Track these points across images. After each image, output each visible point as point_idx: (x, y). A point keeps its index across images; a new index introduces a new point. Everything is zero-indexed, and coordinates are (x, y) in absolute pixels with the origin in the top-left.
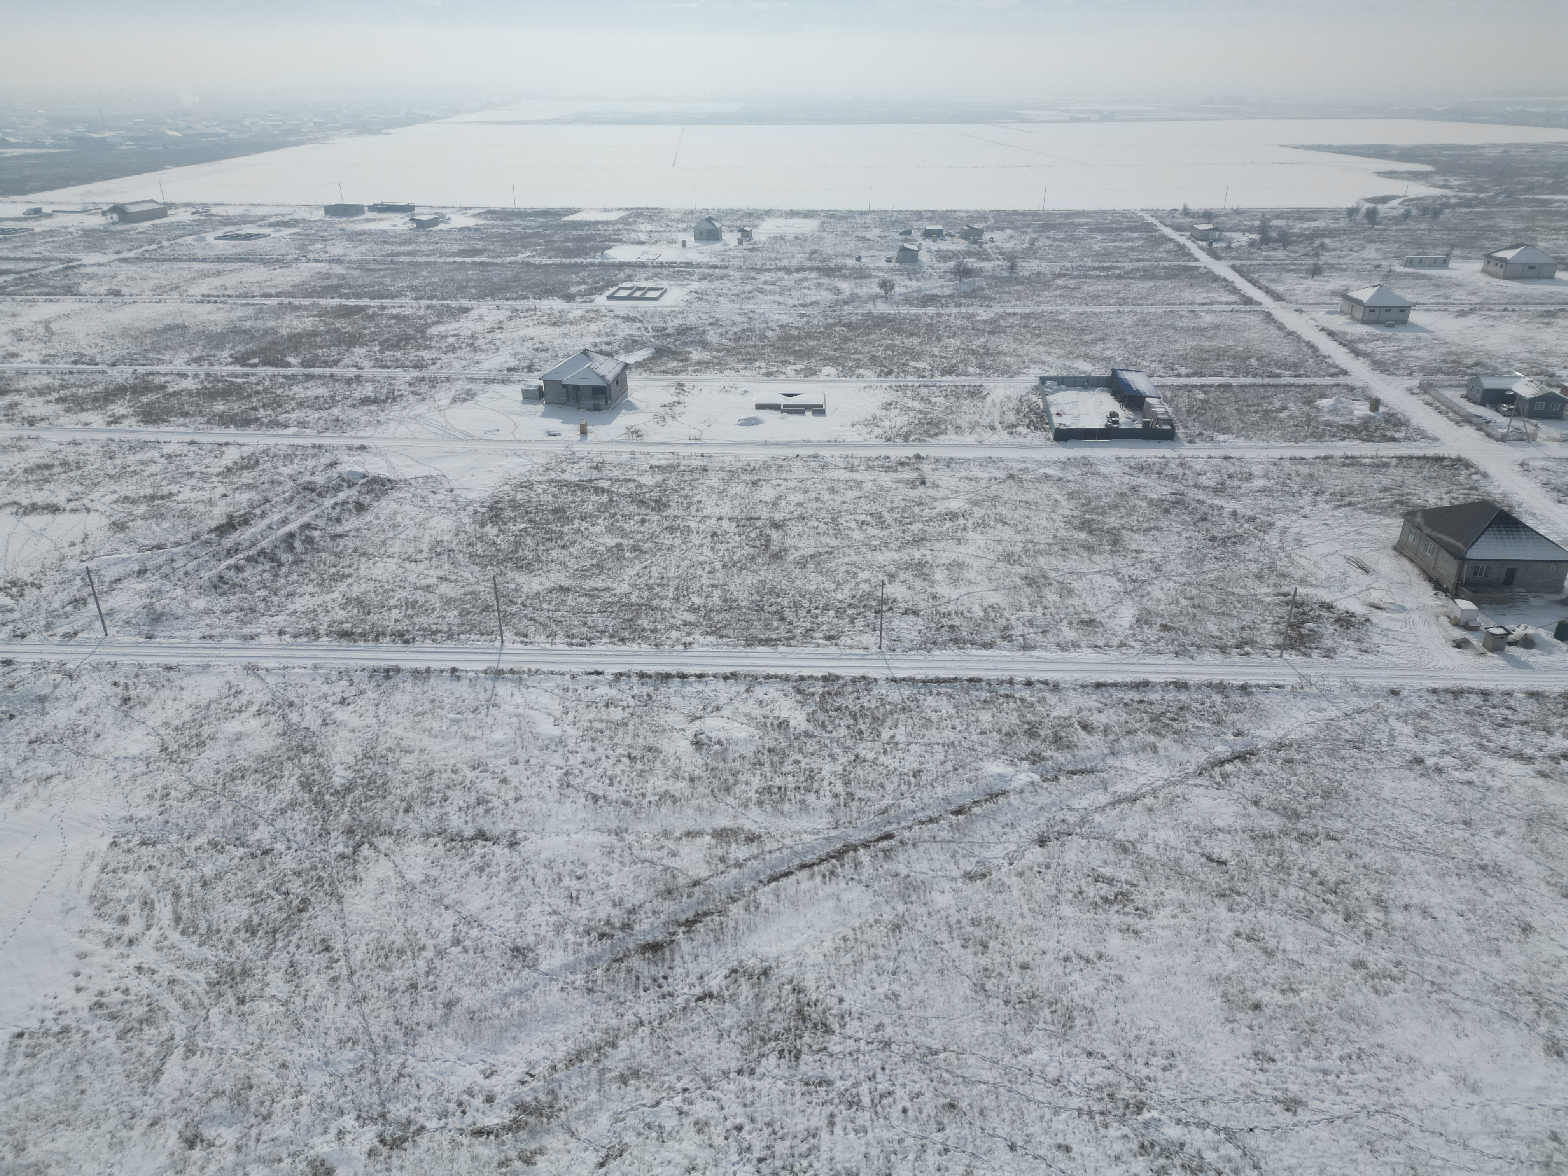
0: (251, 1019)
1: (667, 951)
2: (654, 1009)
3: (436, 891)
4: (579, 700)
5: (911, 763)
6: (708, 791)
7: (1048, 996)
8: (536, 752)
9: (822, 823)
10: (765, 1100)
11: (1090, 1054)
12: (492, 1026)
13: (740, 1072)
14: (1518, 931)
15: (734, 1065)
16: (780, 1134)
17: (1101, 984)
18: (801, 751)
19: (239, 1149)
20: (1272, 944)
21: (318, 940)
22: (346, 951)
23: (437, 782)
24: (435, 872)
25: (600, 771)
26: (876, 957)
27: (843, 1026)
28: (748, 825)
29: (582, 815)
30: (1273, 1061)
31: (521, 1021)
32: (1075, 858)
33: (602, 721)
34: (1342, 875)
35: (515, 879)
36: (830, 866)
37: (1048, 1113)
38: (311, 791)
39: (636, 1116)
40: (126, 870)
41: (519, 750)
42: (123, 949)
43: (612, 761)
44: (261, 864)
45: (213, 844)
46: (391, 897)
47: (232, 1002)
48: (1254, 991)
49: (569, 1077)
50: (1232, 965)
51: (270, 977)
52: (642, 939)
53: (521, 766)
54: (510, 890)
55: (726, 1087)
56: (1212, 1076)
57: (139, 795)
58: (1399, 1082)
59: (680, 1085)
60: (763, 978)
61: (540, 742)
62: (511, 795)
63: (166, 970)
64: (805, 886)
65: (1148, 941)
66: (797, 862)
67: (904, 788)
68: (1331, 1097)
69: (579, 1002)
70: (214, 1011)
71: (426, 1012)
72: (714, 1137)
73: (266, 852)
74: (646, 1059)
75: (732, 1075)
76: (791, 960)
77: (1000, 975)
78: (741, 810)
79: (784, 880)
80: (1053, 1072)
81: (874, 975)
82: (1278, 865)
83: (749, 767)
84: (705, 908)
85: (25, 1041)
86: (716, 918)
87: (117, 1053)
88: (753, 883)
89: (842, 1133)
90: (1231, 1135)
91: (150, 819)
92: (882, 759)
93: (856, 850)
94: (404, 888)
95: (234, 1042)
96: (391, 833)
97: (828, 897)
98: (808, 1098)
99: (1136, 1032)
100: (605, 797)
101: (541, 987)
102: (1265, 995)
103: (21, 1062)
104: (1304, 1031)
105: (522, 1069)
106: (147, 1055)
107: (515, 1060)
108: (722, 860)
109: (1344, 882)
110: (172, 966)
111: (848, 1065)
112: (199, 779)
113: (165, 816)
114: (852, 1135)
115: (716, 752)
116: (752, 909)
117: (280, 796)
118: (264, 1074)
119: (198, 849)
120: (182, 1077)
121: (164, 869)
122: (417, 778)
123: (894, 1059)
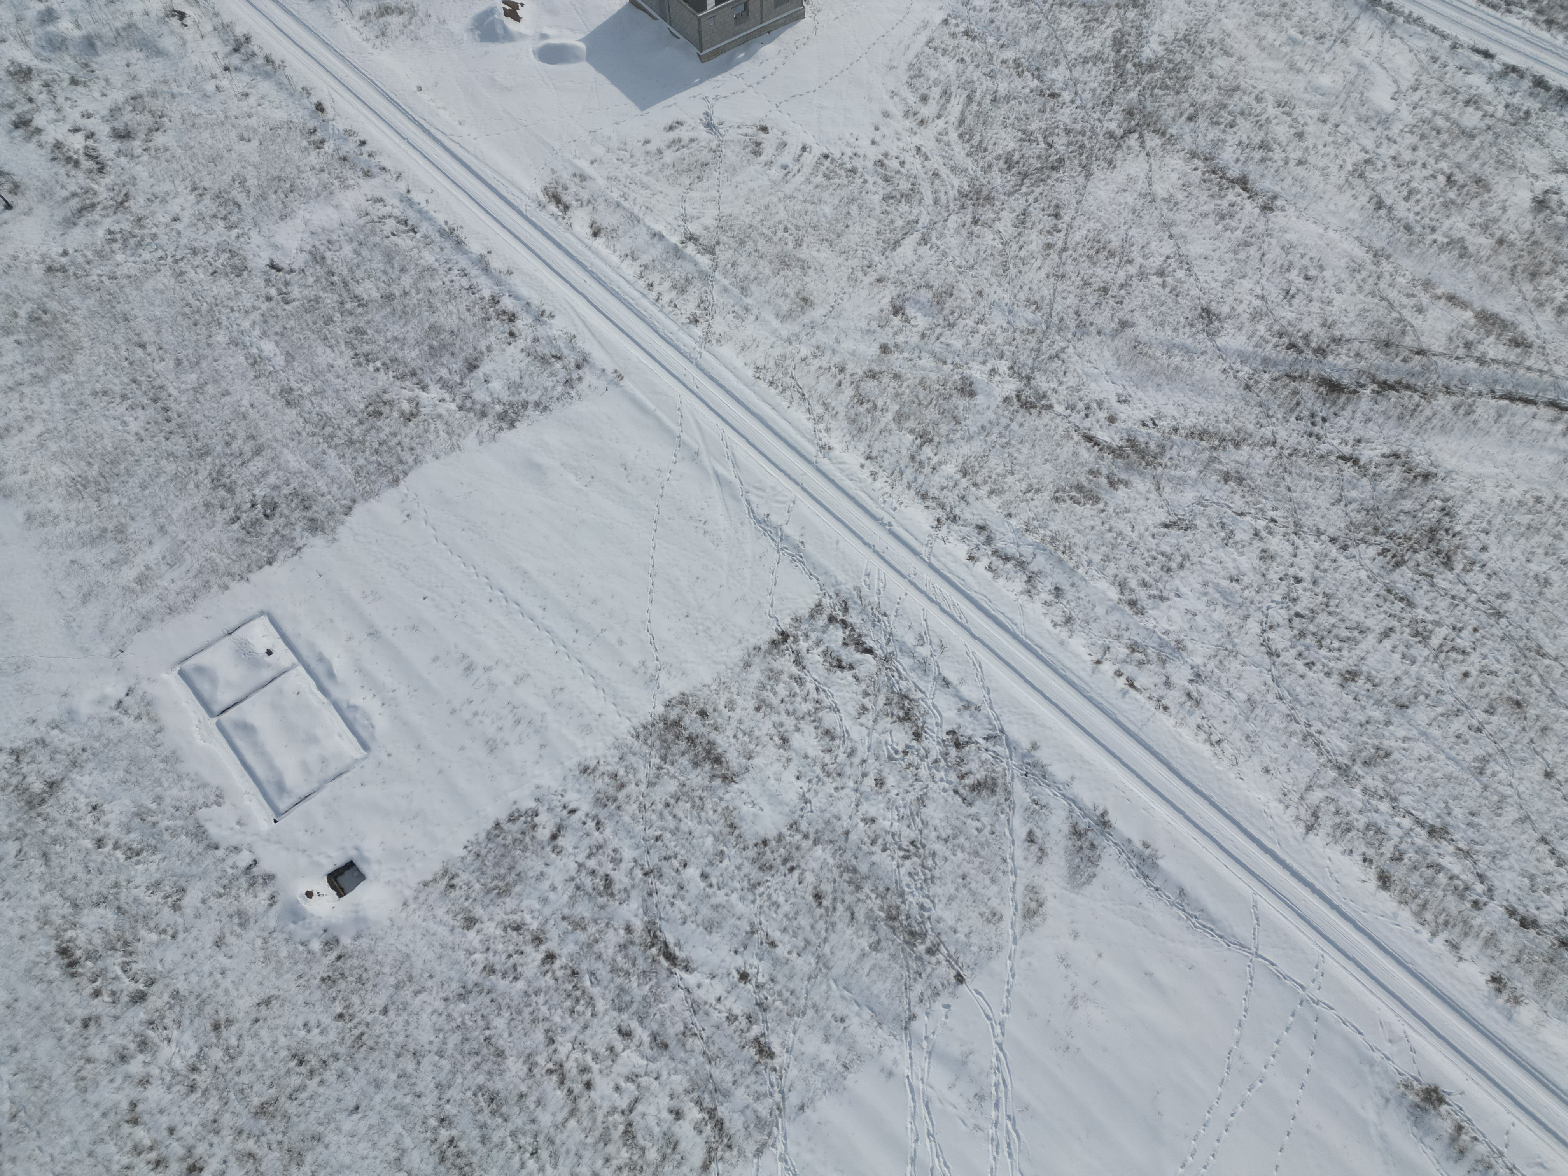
0: (976, 240)
1: (1343, 398)
2: (1294, 439)
3: (1170, 214)
4: (1440, 79)
6: (1509, 264)
8: (1352, 120)
10: (1338, 576)
12: (1148, 364)
13: (1333, 540)
15: (1332, 531)
16: (1332, 609)
19: (923, 336)
21: (1053, 203)
22: (1070, 226)
23: (1235, 103)
24: (1180, 196)
25: (1405, 177)
27: (1466, 571)
28: (1527, 327)
29: (1354, 215)
31: (1173, 375)
33: (1448, 118)
35: (1247, 244)
38: (1119, 51)
39: (1218, 511)
40: (944, 52)
41: (1336, 109)
42: (914, 125)
43: (1426, 173)
44: (1044, 106)
45: (1017, 64)
46: (1130, 198)
47: (969, 219)
49: (1183, 445)
51: (1004, 214)
52: (1327, 372)
53: (1327, 128)
54: (1236, 252)
55: (1312, 542)
59: (1271, 514)
60: (1419, 480)
61: (1363, 111)
62: (1297, 155)
63: (936, 162)
64: (1538, 424)
66: (1550, 395)
69: (1232, 390)
70: (954, 218)
71: (1102, 318)
72: (1271, 571)
73: (1053, 95)
74: (1257, 473)
75: (1323, 537)
76: (1463, 482)
78: (1532, 306)
79: (1521, 405)
81: (1540, 551)
84: (1412, 381)
85: (827, 163)
86: (1416, 397)
87: (878, 210)
88: (1482, 388)
89: (1389, 647)
91: (981, 11)
94: (1145, 196)
95: (956, 252)
96: (1163, 134)
97: (1555, 450)
98: (1380, 601)
100: (1390, 209)
101: (1207, 357)
103: (819, 179)
105: (1150, 413)
106: (896, 224)
107: (1149, 403)
108: (1468, 345)
110: (941, 161)
111: (1443, 604)
113: (994, 15)
114: (1397, 657)
115: (1556, 225)
116: (1461, 411)
117: (1090, 43)
118: (965, 291)
119: (1004, 62)
120: (911, 257)
121: (971, 67)
122: (1219, 88)
123: (1494, 630)
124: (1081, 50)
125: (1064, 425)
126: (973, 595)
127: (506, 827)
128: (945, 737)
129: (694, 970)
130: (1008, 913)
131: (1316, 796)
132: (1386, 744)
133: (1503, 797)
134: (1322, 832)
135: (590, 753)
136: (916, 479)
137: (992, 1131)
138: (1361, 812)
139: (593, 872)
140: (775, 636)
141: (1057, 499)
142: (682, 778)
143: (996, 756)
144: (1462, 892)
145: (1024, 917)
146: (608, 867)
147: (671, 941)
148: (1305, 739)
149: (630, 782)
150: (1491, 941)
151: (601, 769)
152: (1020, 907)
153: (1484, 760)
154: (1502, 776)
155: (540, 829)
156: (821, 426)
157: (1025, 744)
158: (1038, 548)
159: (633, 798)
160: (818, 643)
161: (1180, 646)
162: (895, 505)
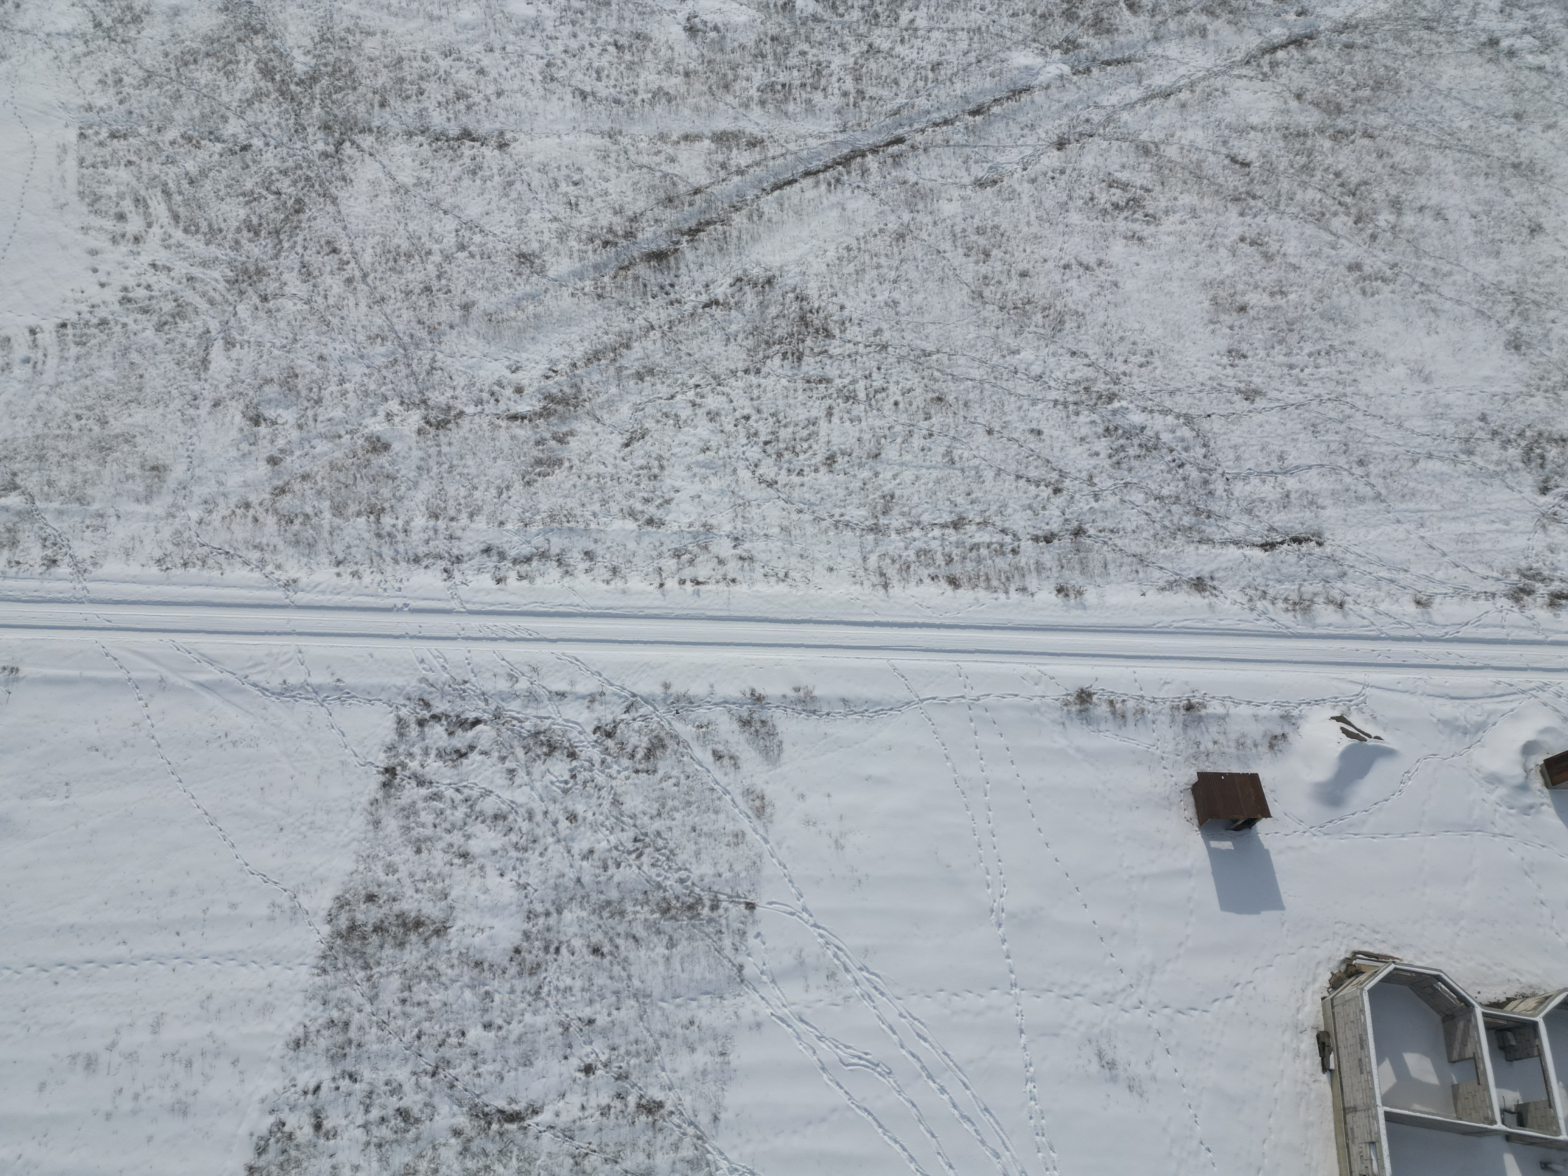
0: (279, 315)
1: (672, 259)
2: (663, 315)
3: (430, 194)
5: (931, 54)
6: (705, 88)
7: (1042, 302)
8: (512, 38)
9: (828, 125)
10: (770, 395)
11: (1074, 354)
12: (511, 328)
13: (746, 371)
14: (1525, 231)
15: (741, 366)
16: (784, 422)
17: (1096, 290)
18: (808, 39)
19: (300, 427)
20: (1274, 247)
21: (323, 242)
22: (354, 253)
23: (410, 71)
24: (426, 175)
25: (585, 62)
26: (878, 266)
27: (843, 331)
28: (750, 128)
29: (571, 114)
30: (1245, 357)
31: (537, 323)
32: (1092, 162)
34: (1365, 176)
35: (510, 184)
36: (835, 173)
37: (1026, 404)
38: (273, 79)
39: (654, 407)
40: (105, 164)
41: (493, 34)
42: (131, 246)
43: (597, 50)
44: (244, 162)
45: (188, 138)
46: (386, 200)
47: (256, 300)
48: (1244, 294)
49: (589, 373)
50: (1229, 270)
51: (286, 277)
52: (647, 248)
53: (497, 54)
54: (507, 195)
55: (735, 383)
56: (1184, 371)
57: (89, 81)
58: (1358, 375)
59: (691, 382)
60: (767, 287)
61: (514, 25)
62: (491, 90)
63: (181, 268)
64: (810, 194)
65: (1151, 247)
66: (801, 169)
67: (920, 84)
68: (1290, 387)
69: (590, 306)
70: (240, 308)
71: (444, 314)
72: (725, 425)
73: (245, 148)
74: (659, 359)
75: (739, 374)
76: (794, 269)
77: (999, 282)
78: (742, 110)
79: (788, 188)
80: (1036, 369)
81: (876, 284)
82: (1304, 166)
83: (749, 59)
84: (707, 217)
85: (70, 331)
86: (719, 227)
87: (160, 344)
88: (756, 192)
89: (839, 422)
90: (1189, 420)
91: (110, 108)
92: (899, 49)
93: (863, 155)
94: (397, 190)
95: (269, 336)
96: (370, 130)
97: (832, 206)
98: (809, 393)
99: (1121, 333)
100: (593, 94)
101: (552, 292)
102: (1253, 298)
103: (74, 350)
104: (1282, 330)
105: (544, 366)
106: (189, 346)
107: (537, 358)
108: (723, 166)
109: (1366, 183)
110: (186, 264)
111: (847, 365)
112: (148, 62)
113: (126, 105)
114: (848, 423)
115: (713, 41)
116: (755, 218)
117: (241, 85)
118: (305, 364)
119: (172, 143)
120: (230, 366)
121: (144, 164)
122: (385, 67)
123: (890, 360)
124: (237, 96)
125: (485, 421)
126: (525, 608)
127: (261, 1162)
128: (595, 737)
129: (542, 1107)
130: (745, 825)
131: (873, 559)
132: (886, 489)
133: (977, 468)
134: (895, 582)
135: (289, 1026)
136: (397, 552)
137: (857, 991)
138: (906, 548)
139: (383, 1119)
140: (382, 778)
141: (528, 483)
142: (399, 967)
143: (645, 718)
144: (1000, 551)
145: (758, 817)
146: (394, 1102)
147: (502, 1104)
148: (837, 528)
149: (351, 1015)
150: (1039, 568)
151: (312, 1029)
152: (750, 813)
153: (948, 453)
154: (966, 455)
155: (298, 1133)
156: (270, 568)
157: (659, 690)
158: (546, 532)
159: (366, 1025)
160: (426, 752)
161: (708, 528)
162: (397, 585)
